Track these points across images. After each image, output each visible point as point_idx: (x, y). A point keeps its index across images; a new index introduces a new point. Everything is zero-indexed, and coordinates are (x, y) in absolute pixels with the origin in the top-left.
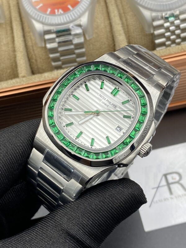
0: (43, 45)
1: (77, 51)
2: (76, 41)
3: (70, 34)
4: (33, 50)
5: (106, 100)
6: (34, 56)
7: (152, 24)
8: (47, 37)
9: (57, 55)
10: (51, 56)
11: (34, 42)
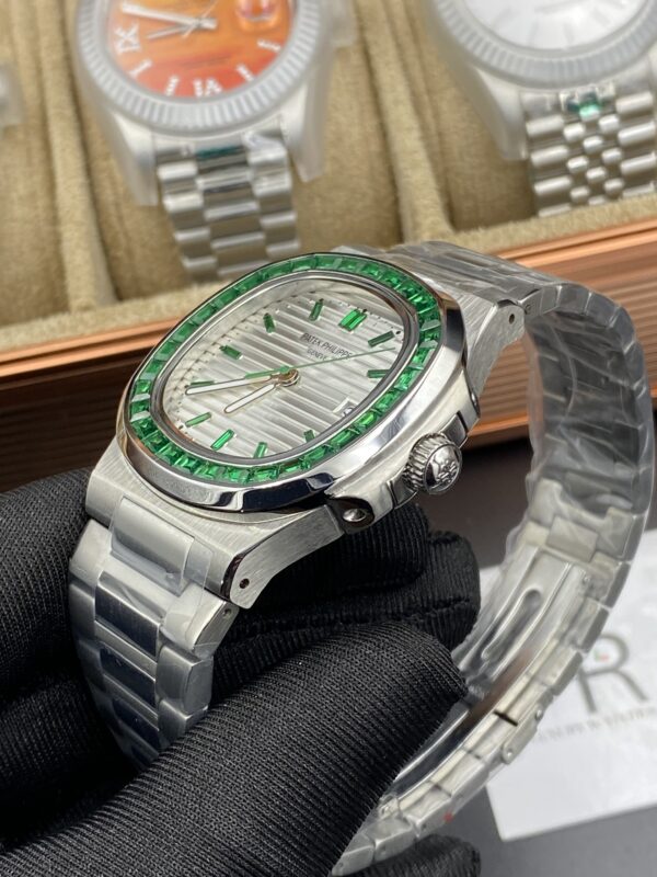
0: (154, 201)
1: (269, 221)
2: (265, 187)
3: (244, 164)
4: (120, 218)
6: (122, 240)
7: (524, 130)
8: (167, 172)
9: (203, 233)
10: (182, 236)
11: (121, 190)
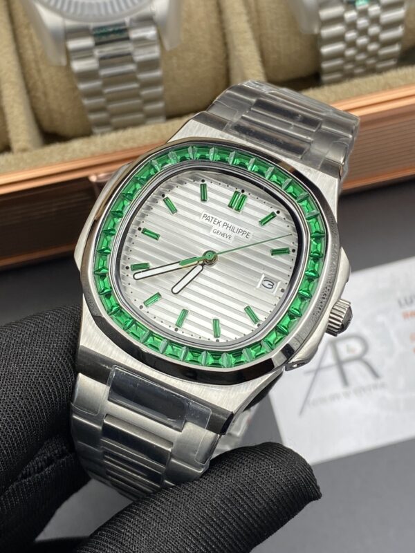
0: (63, 61)
1: (144, 76)
2: (141, 55)
3: (127, 39)
4: (39, 71)
5: (221, 224)
6: (39, 84)
8: (73, 44)
9: (97, 84)
10: (83, 86)
11: (39, 52)
